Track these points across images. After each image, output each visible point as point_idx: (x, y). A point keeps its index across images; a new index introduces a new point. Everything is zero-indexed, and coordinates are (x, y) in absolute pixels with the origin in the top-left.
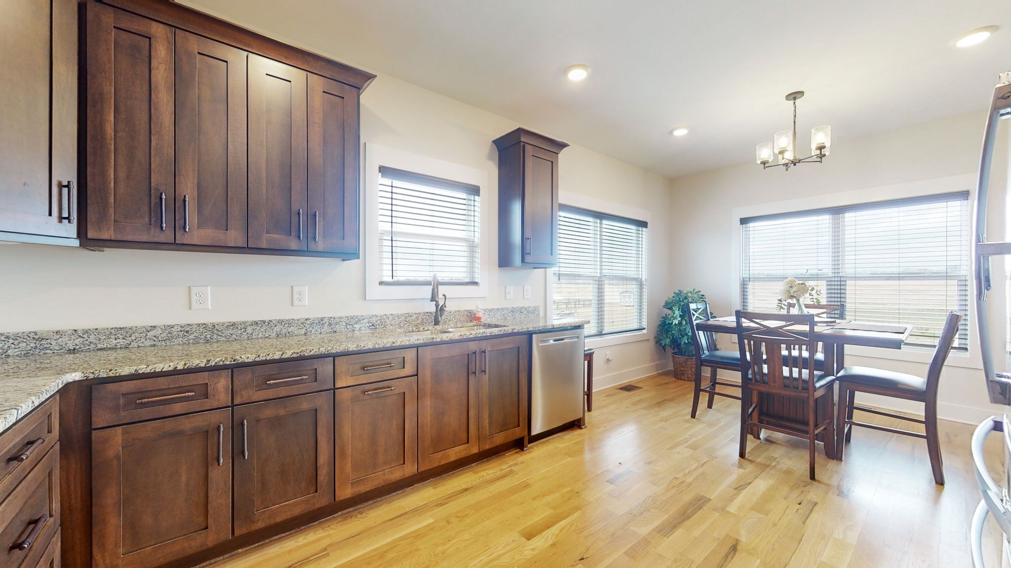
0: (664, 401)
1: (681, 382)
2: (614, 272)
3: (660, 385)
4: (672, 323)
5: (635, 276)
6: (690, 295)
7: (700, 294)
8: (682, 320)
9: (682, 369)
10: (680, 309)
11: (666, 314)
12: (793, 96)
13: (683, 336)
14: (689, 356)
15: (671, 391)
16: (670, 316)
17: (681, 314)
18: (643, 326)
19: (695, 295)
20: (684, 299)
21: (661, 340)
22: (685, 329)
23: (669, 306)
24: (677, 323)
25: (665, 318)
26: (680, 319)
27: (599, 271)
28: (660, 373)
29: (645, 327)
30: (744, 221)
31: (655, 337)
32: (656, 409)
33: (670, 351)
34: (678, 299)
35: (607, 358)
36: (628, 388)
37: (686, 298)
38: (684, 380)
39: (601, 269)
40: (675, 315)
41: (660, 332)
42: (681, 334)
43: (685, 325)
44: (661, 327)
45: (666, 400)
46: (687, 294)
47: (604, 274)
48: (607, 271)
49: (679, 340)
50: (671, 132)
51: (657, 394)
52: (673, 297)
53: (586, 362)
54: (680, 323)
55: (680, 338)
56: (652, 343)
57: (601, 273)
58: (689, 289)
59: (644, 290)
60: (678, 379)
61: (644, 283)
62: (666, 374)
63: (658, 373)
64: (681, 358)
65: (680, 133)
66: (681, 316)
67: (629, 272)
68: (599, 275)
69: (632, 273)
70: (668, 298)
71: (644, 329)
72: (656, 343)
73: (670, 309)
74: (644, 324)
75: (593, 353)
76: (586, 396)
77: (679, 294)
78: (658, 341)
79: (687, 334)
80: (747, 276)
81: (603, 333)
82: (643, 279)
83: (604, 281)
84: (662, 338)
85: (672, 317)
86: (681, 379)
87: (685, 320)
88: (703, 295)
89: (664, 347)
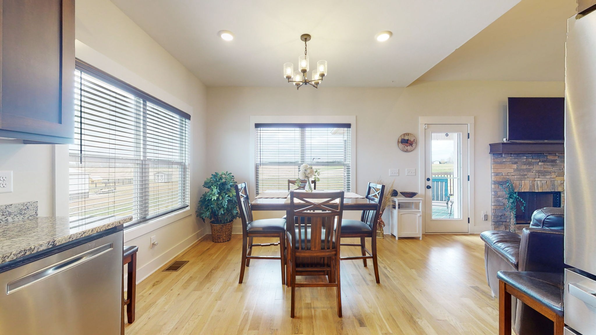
0: (211, 272)
1: (219, 245)
2: (160, 156)
3: (204, 253)
4: (211, 199)
5: (180, 161)
6: (224, 176)
7: (231, 175)
8: (219, 196)
9: (219, 234)
10: (218, 188)
11: (206, 192)
12: (305, 37)
13: (220, 209)
14: (224, 223)
15: (214, 258)
16: (208, 194)
17: (219, 191)
18: (186, 204)
19: (228, 177)
20: (219, 180)
21: (202, 213)
22: (221, 203)
23: (208, 185)
24: (215, 199)
25: (205, 195)
26: (218, 195)
27: (142, 154)
28: (200, 240)
29: (188, 204)
30: (257, 126)
31: (196, 212)
32: (208, 285)
33: (208, 221)
34: (215, 180)
35: (152, 242)
36: (175, 266)
37: (221, 179)
38: (220, 242)
39: (145, 152)
40: (213, 193)
41: (200, 207)
42: (219, 208)
43: (222, 200)
44: (201, 203)
45: (213, 270)
46: (221, 175)
47: (148, 158)
48: (152, 155)
49: (217, 212)
50: (219, 33)
51: (204, 264)
52: (211, 178)
53: (126, 266)
54: (218, 198)
55: (218, 211)
56: (194, 216)
57: (145, 156)
58: (223, 172)
59: (188, 173)
60: (216, 242)
61: (187, 167)
62: (205, 239)
63: (198, 241)
64: (218, 226)
65: (227, 37)
66: (219, 193)
67: (174, 157)
68: (142, 158)
69: (176, 158)
70: (207, 179)
71: (187, 206)
72: (197, 216)
73: (209, 187)
74: (188, 202)
75: (137, 250)
76: (126, 307)
77: (215, 176)
78: (199, 215)
79: (223, 207)
80: (259, 162)
81: (148, 217)
82: (187, 164)
83: (149, 164)
84: (203, 212)
85: (211, 194)
86: (218, 242)
87: (222, 196)
88: (233, 176)
89: (204, 220)
